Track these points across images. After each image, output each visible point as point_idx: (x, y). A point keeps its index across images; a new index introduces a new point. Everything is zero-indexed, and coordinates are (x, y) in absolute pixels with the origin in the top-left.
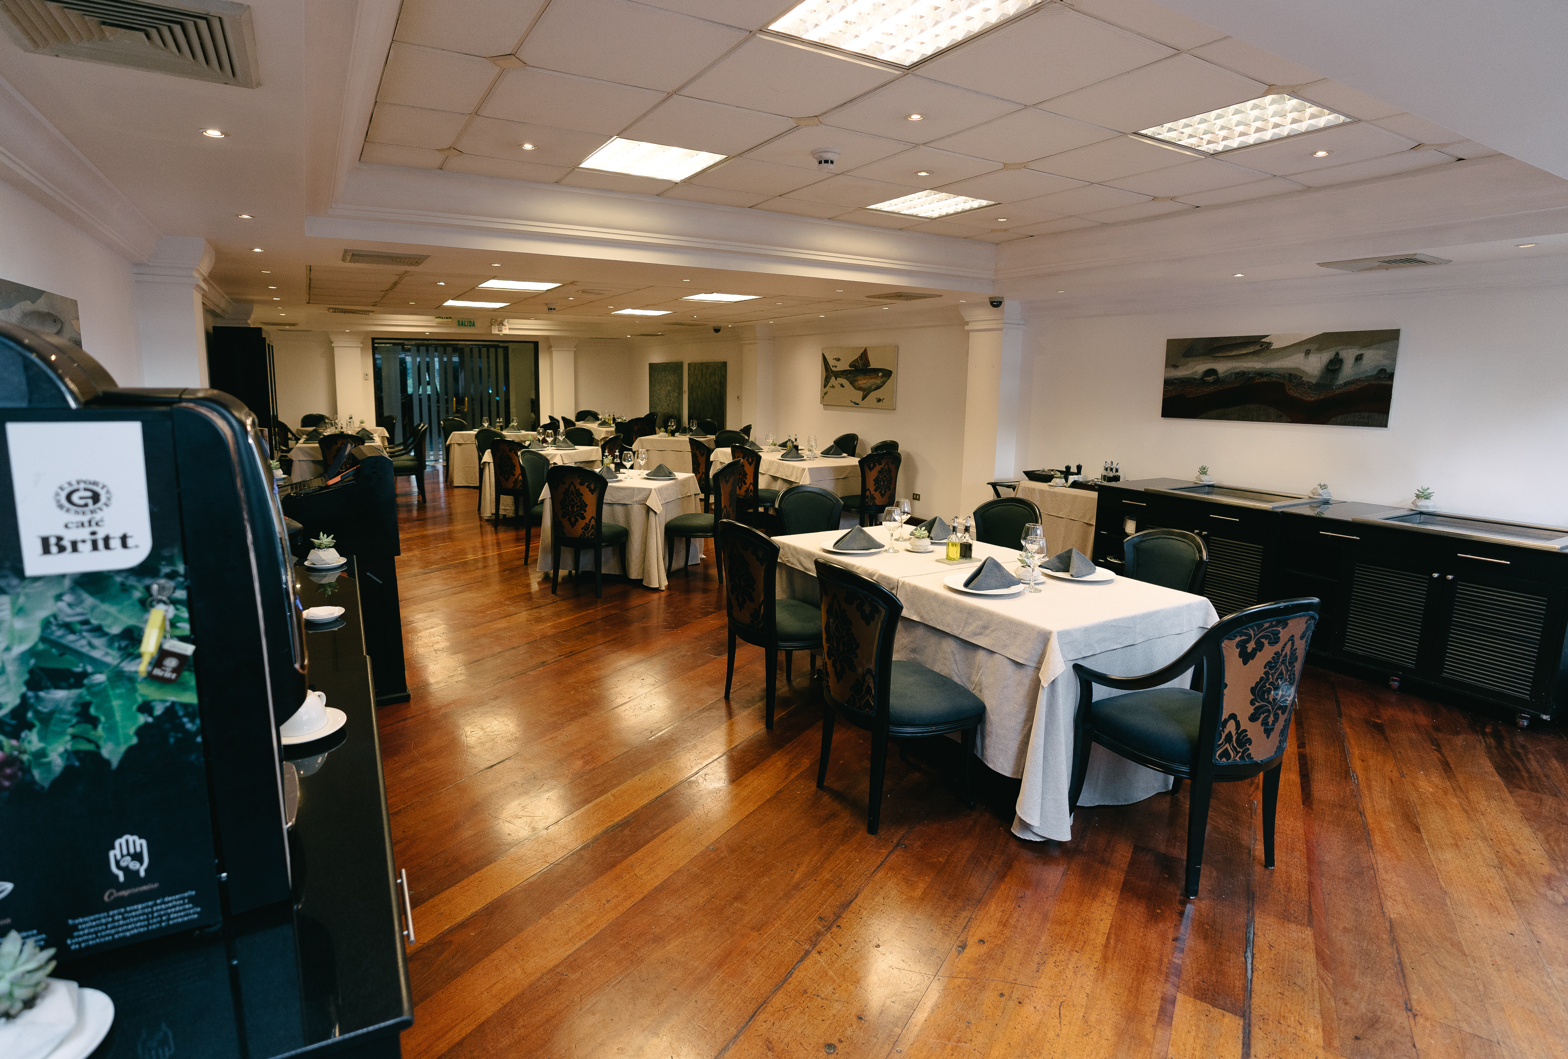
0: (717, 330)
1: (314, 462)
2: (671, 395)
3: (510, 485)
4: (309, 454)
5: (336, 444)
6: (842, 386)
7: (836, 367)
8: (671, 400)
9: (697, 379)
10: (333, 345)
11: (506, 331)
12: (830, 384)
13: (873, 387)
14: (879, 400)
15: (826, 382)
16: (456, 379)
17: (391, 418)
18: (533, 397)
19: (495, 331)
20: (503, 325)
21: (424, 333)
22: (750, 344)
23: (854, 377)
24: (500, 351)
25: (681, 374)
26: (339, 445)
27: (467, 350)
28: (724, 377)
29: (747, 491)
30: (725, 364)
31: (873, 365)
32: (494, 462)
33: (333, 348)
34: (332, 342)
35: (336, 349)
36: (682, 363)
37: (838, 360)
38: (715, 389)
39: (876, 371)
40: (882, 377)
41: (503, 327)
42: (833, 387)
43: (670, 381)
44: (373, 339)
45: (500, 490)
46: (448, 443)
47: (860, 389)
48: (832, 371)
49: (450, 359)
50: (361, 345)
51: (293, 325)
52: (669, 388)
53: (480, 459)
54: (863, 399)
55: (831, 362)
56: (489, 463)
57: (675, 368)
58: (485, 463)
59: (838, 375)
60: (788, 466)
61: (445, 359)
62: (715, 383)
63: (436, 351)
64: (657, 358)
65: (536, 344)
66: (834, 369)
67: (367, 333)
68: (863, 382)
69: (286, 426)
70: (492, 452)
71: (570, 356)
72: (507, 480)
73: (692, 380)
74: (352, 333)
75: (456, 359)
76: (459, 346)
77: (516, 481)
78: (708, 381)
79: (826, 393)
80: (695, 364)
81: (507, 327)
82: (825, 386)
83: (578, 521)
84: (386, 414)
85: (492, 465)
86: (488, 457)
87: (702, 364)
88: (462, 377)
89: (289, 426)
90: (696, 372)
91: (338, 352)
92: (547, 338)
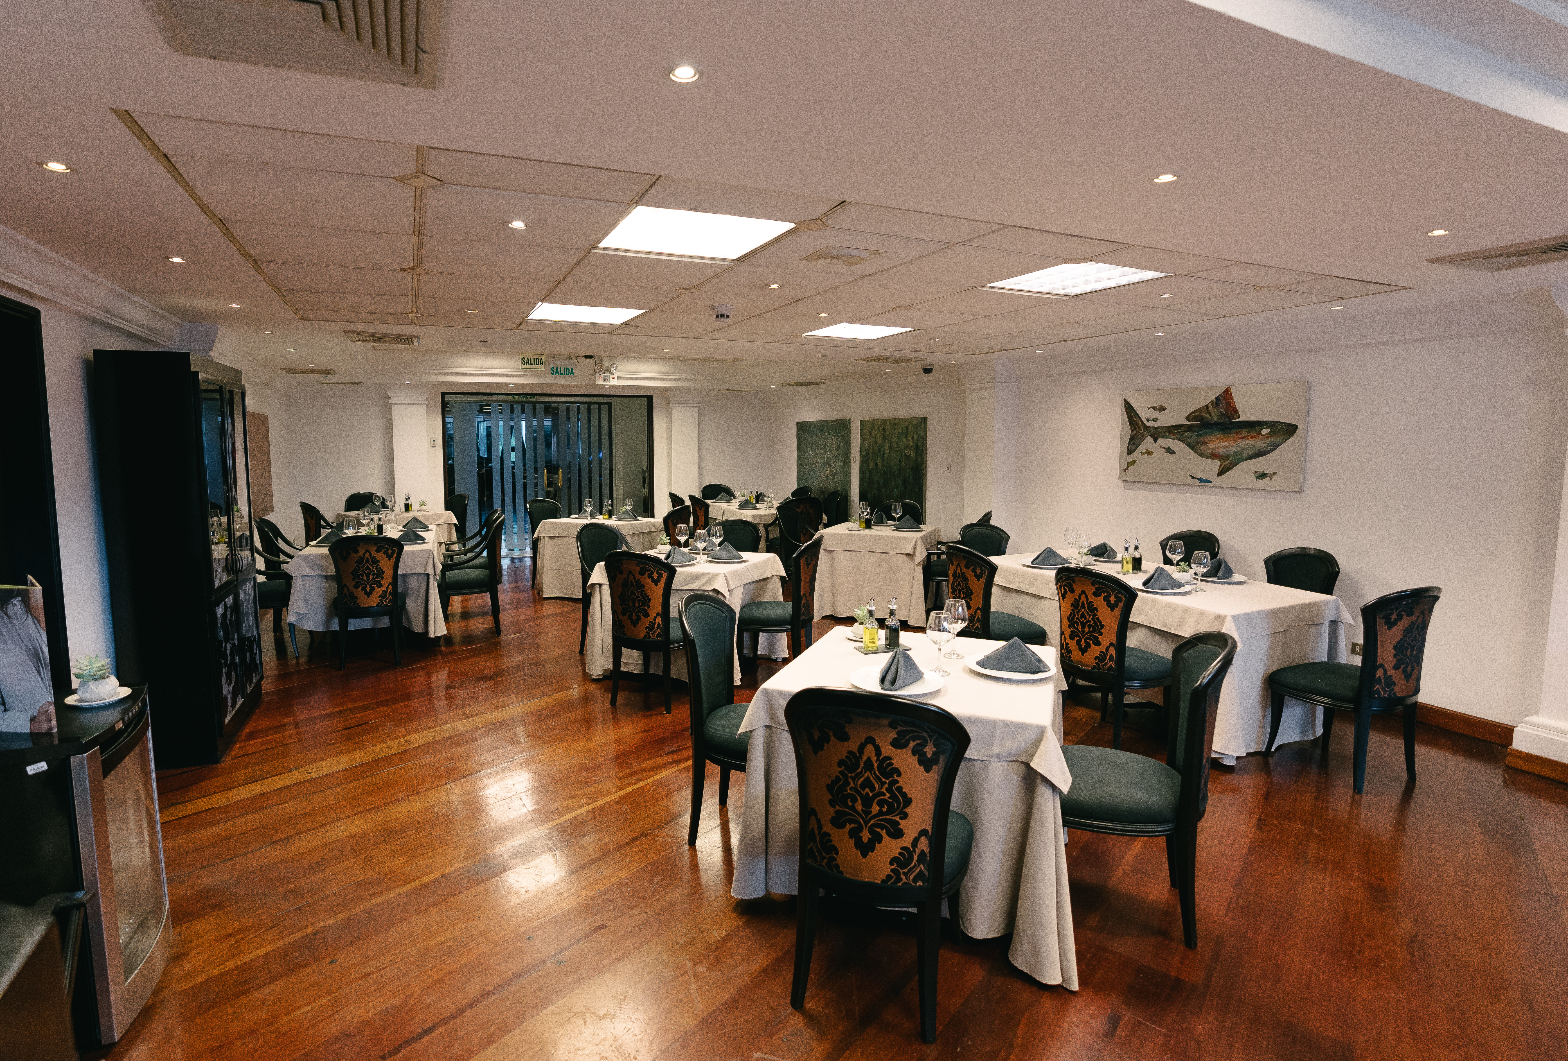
0: (927, 370)
1: (326, 577)
2: (831, 463)
3: (641, 633)
4: (320, 566)
5: (357, 552)
6: (1170, 451)
7: (1155, 420)
8: (831, 471)
9: (875, 442)
10: (390, 402)
11: (614, 381)
12: (1142, 448)
13: (1247, 454)
14: (1262, 476)
15: (1133, 444)
16: (548, 445)
17: (462, 497)
18: (645, 466)
19: (600, 381)
20: (610, 372)
21: (507, 384)
22: (981, 389)
23: (1199, 436)
24: (605, 408)
25: (849, 435)
26: (361, 554)
27: (562, 409)
28: (923, 439)
29: (1101, 658)
30: (923, 421)
31: (1245, 415)
32: (610, 585)
33: (391, 405)
34: (390, 398)
35: (393, 407)
36: (849, 421)
37: (1162, 409)
38: (908, 457)
39: (1254, 426)
40: (1270, 435)
41: (611, 376)
42: (1149, 453)
43: (831, 445)
44: (443, 394)
45: (621, 640)
46: (535, 535)
47: (1214, 456)
48: (1146, 428)
49: (540, 423)
50: (427, 402)
51: (328, 372)
52: (829, 454)
53: (586, 576)
54: (1220, 473)
55: (1144, 413)
56: (600, 585)
57: (841, 427)
58: (594, 585)
59: (1156, 434)
60: (1169, 606)
61: (535, 423)
62: (907, 447)
63: (523, 412)
64: (810, 415)
65: (650, 399)
66: (1150, 424)
67: (435, 385)
68: (1221, 444)
69: (318, 511)
70: (607, 567)
71: (695, 413)
72: (635, 623)
73: (866, 442)
74: (414, 386)
75: (548, 423)
76: (554, 405)
77: (651, 628)
78: (895, 445)
79: (1133, 463)
80: (872, 423)
81: (616, 375)
82: (1129, 452)
83: (880, 840)
84: (458, 492)
85: (606, 590)
86: (599, 574)
87: (884, 421)
88: (554, 441)
89: (321, 512)
90: (874, 433)
91: (396, 410)
92: (664, 390)
